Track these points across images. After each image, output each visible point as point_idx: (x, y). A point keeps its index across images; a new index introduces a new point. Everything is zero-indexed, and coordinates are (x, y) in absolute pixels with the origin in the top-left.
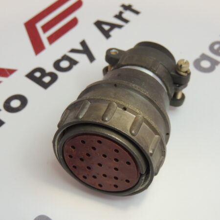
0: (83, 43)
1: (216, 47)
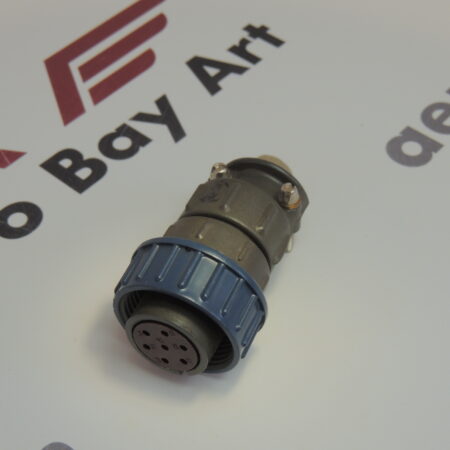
0: (163, 103)
1: (437, 114)
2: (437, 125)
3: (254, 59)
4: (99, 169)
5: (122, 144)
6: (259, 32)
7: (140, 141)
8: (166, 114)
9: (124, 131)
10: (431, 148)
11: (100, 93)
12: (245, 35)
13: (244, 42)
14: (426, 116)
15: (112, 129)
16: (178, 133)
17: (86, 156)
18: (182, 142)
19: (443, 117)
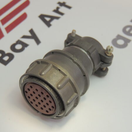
2: (128, 33)
3: (62, 14)
4: (11, 57)
5: (18, 47)
6: (63, 4)
7: (25, 45)
8: (33, 35)
9: (19, 42)
10: (127, 41)
11: (9, 29)
12: (58, 5)
13: (58, 8)
14: (124, 30)
15: (14, 42)
16: (38, 42)
17: (6, 52)
18: (40, 45)
19: (130, 30)
